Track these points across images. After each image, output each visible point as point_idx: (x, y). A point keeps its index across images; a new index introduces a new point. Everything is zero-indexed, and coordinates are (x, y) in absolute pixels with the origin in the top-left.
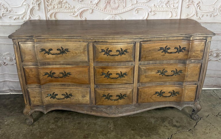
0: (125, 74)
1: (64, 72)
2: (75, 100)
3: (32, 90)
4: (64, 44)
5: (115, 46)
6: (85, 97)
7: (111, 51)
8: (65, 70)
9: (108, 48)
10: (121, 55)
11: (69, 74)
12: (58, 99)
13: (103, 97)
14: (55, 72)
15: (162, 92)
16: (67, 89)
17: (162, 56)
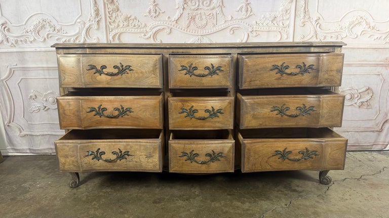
0: (220, 111)
1: (120, 108)
2: (135, 163)
3: (63, 143)
4: (125, 58)
5: (202, 60)
6: (152, 156)
7: (195, 68)
8: (123, 104)
9: (192, 64)
10: (212, 76)
11: (129, 110)
12: (106, 161)
13: (182, 156)
14: (107, 107)
15: (287, 152)
16: (121, 143)
17: (276, 79)
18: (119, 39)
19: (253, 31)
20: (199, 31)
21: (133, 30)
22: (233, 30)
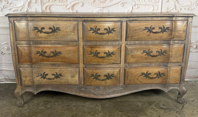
0: (113, 53)
1: (54, 51)
2: (65, 80)
3: (24, 69)
4: (56, 23)
5: (103, 24)
6: (74, 77)
7: (99, 29)
8: (56, 49)
9: (97, 27)
10: (109, 34)
11: (60, 53)
12: (49, 79)
13: (91, 77)
14: (46, 51)
15: (148, 74)
16: (57, 69)
17: (147, 36)
18: (49, 9)
19: (135, 5)
20: (101, 4)
21: (59, 3)
22: (123, 4)
